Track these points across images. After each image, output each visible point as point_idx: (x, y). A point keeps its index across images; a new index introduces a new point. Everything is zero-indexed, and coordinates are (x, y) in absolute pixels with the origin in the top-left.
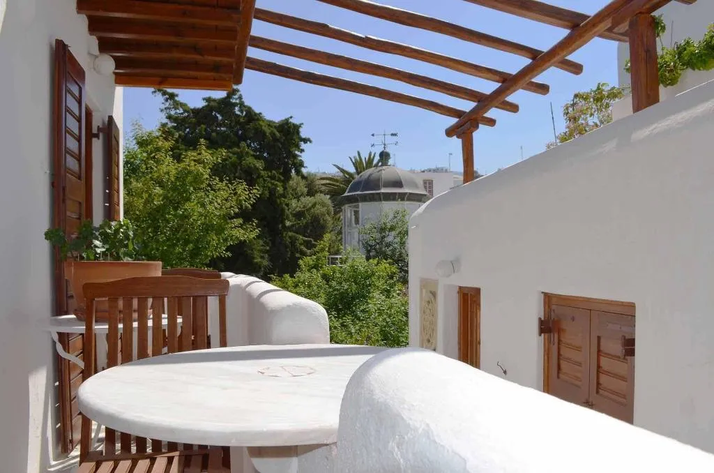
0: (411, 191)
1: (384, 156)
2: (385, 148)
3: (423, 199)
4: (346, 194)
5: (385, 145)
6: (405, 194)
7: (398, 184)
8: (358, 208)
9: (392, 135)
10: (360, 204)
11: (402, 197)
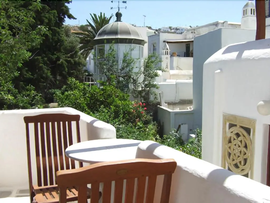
0: (134, 38)
1: (119, 16)
2: (119, 10)
3: (142, 43)
4: (96, 38)
5: (119, 8)
6: (132, 39)
7: (128, 33)
8: (104, 47)
9: (123, 2)
10: (105, 45)
11: (130, 41)
